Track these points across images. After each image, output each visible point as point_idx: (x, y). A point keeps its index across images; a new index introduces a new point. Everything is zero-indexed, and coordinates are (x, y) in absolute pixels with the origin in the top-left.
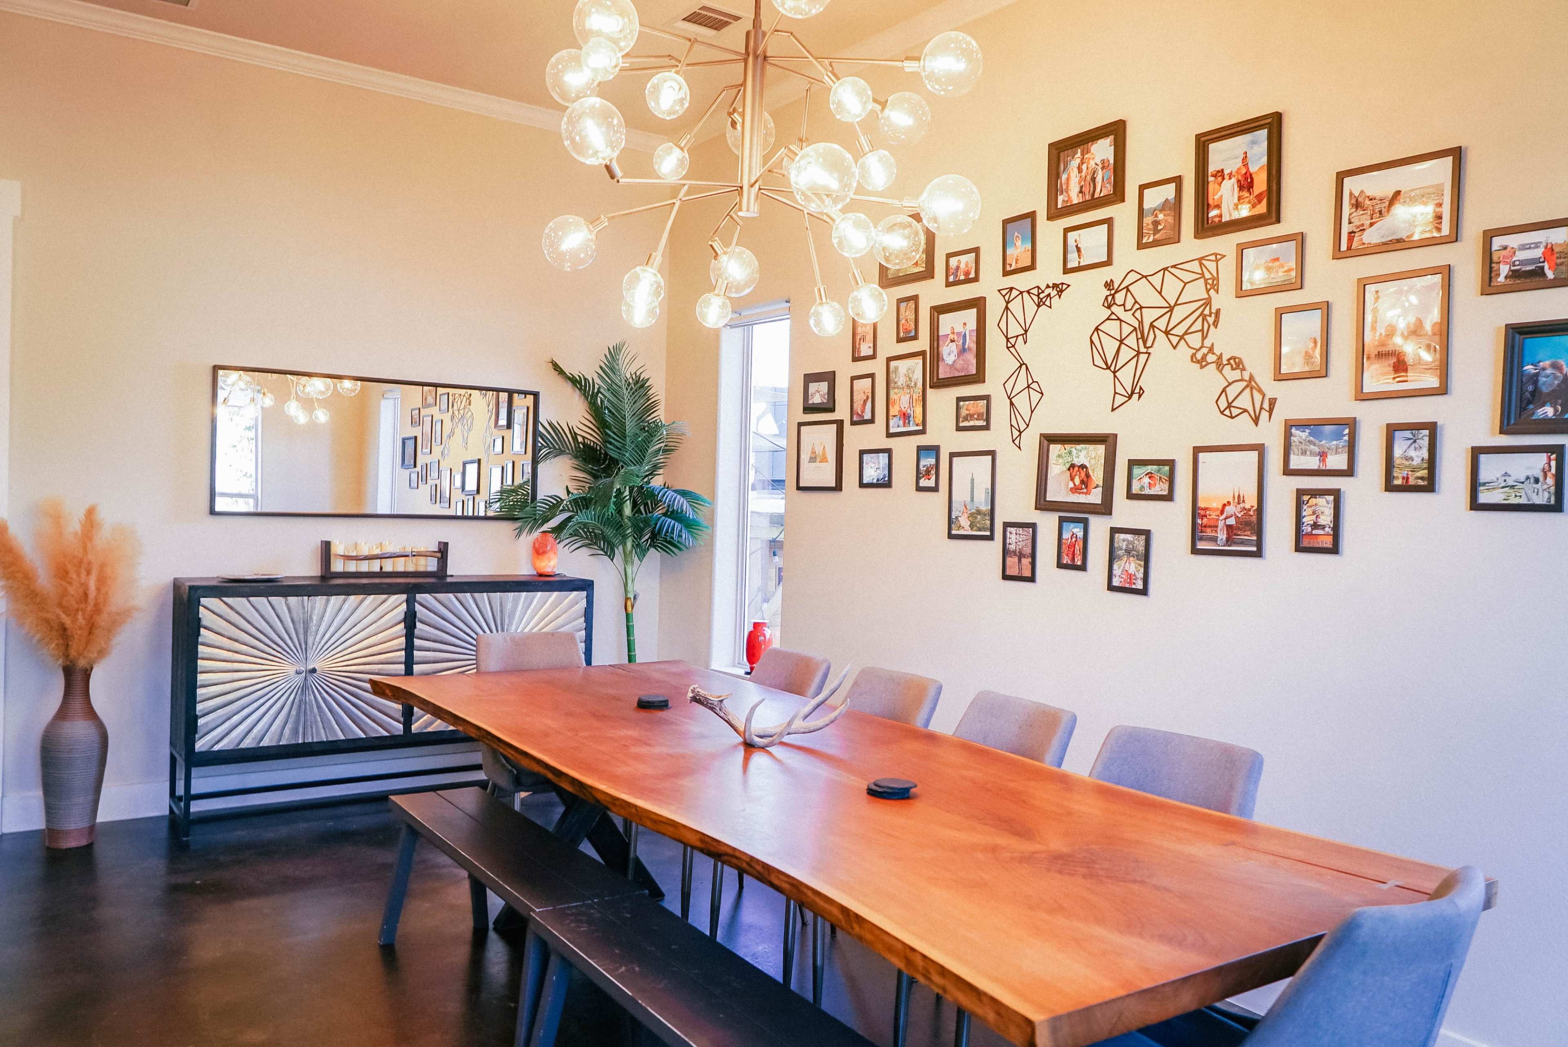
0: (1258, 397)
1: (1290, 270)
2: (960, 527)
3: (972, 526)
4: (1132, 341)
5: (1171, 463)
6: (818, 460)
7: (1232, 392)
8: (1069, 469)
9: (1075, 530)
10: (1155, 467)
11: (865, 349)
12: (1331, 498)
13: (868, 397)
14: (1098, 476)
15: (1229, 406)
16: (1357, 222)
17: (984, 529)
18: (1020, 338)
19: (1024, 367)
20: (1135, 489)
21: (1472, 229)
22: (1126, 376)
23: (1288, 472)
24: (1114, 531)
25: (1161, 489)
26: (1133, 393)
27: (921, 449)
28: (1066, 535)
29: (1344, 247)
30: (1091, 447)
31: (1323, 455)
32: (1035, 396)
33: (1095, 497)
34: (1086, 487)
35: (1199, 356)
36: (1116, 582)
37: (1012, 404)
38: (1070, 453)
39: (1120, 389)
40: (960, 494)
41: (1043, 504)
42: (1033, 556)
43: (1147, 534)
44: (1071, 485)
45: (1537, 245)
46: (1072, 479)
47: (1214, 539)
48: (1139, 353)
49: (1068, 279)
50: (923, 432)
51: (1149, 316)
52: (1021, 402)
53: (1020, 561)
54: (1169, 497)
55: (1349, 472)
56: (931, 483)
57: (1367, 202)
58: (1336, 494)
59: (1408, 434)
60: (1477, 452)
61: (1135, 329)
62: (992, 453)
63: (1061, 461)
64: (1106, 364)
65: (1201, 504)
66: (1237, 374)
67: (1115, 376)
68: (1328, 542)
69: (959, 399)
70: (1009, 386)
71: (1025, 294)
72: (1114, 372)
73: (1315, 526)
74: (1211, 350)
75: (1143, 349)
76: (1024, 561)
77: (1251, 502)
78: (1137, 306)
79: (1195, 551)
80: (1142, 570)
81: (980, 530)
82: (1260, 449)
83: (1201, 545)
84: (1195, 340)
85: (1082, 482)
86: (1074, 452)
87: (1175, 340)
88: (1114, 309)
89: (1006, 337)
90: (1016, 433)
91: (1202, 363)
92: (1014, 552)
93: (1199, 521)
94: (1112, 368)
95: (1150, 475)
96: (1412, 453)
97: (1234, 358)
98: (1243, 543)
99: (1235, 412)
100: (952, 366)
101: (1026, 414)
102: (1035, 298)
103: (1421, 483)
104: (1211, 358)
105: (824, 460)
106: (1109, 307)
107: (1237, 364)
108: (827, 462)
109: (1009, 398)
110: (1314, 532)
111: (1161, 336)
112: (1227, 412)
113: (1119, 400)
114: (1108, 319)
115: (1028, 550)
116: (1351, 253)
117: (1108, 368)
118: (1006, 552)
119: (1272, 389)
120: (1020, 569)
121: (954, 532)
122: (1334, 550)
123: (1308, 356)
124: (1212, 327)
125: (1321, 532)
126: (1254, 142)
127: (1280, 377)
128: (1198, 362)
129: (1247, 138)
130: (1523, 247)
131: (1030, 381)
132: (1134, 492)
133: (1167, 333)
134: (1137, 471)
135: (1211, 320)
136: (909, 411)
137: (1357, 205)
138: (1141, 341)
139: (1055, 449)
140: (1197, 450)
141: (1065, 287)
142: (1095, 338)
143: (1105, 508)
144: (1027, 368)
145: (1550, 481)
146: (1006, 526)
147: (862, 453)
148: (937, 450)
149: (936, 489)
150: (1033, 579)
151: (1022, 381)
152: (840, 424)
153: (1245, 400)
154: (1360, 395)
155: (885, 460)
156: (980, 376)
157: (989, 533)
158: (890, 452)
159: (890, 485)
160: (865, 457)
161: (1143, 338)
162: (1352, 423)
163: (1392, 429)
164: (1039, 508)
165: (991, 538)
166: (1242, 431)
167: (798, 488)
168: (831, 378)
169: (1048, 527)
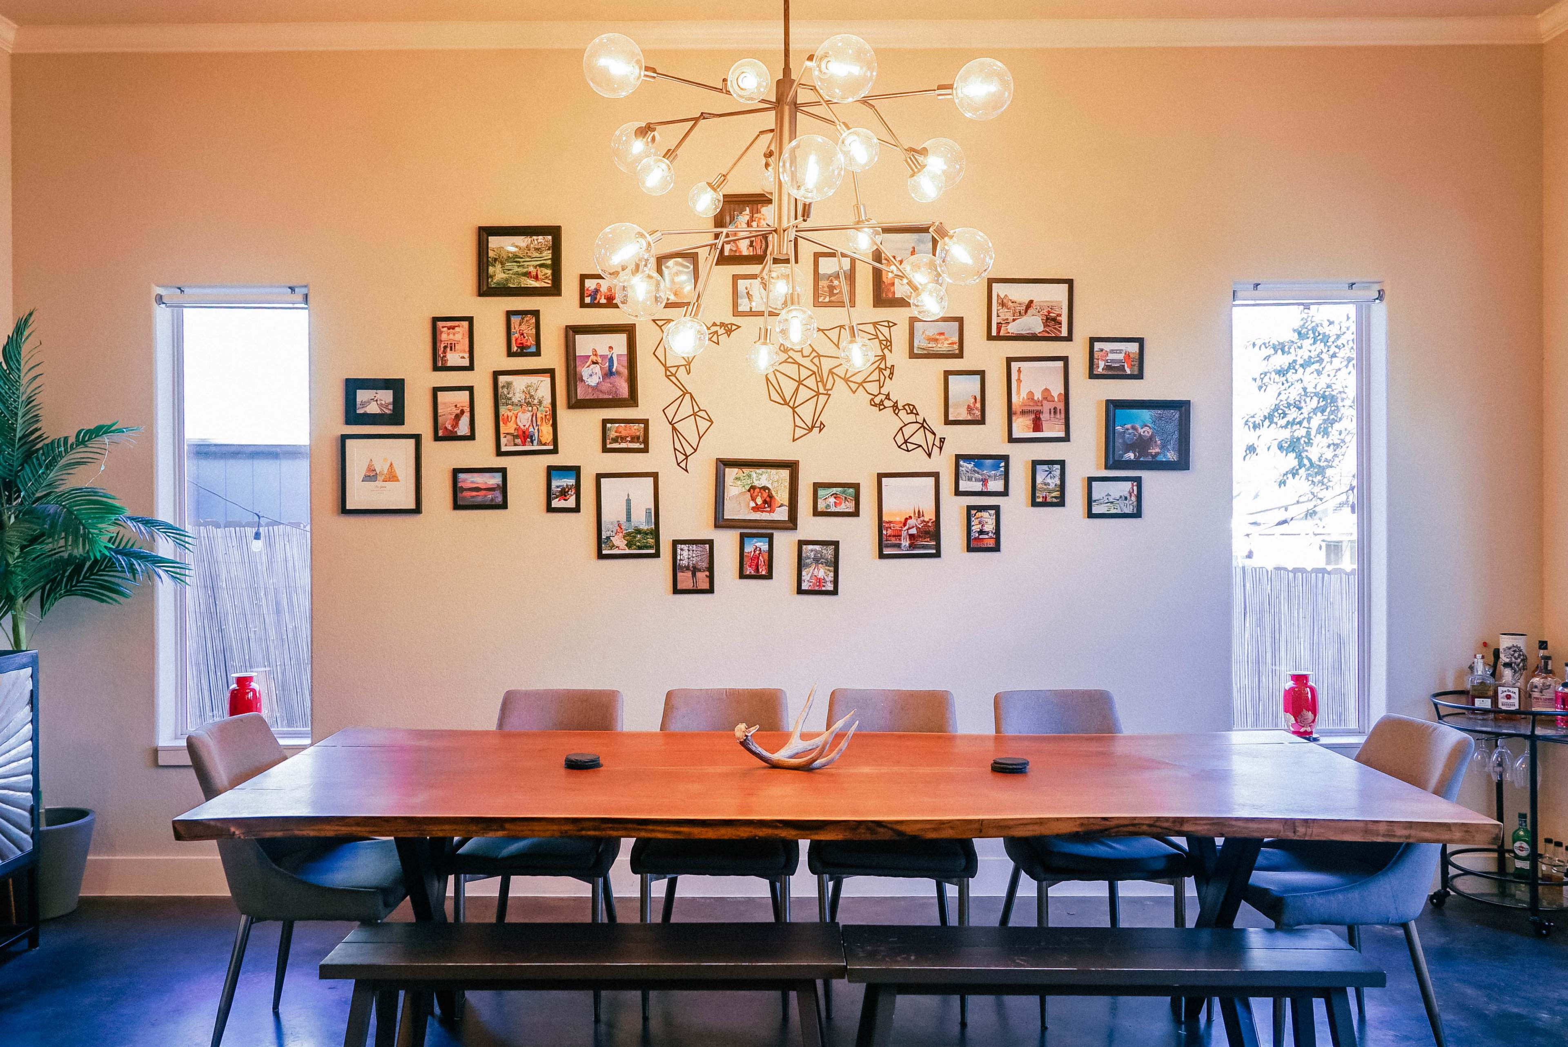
0: (930, 437)
1: (952, 343)
2: (613, 547)
3: (629, 545)
4: (811, 382)
5: (856, 487)
6: (380, 478)
7: (908, 431)
8: (749, 491)
9: (758, 544)
11: (454, 358)
12: (993, 512)
13: (462, 412)
14: (782, 496)
15: (906, 442)
16: (1003, 316)
17: (647, 547)
18: (682, 369)
19: (688, 396)
20: (821, 506)
21: (1081, 334)
22: (806, 412)
23: (958, 493)
24: (801, 543)
25: (849, 507)
26: (813, 427)
27: (551, 471)
28: (749, 549)
29: (994, 333)
30: (773, 471)
31: (985, 481)
32: (703, 425)
33: (781, 514)
34: (770, 506)
35: (877, 400)
36: (805, 586)
38: (749, 476)
39: (799, 422)
40: (613, 513)
41: (721, 522)
42: (711, 569)
43: (836, 544)
44: (753, 504)
45: (1120, 351)
46: (754, 499)
47: (899, 546)
48: (818, 394)
49: (738, 321)
50: (555, 451)
51: (827, 364)
52: (687, 428)
53: (694, 575)
54: (856, 513)
55: (1005, 493)
56: (571, 503)
57: (1010, 303)
58: (997, 508)
59: (1045, 467)
60: (1091, 480)
61: (814, 373)
62: (655, 476)
63: (739, 483)
64: (784, 400)
65: (885, 518)
66: (912, 418)
67: (794, 412)
68: (991, 544)
69: (605, 422)
70: (670, 412)
72: (793, 408)
73: (981, 532)
74: (888, 397)
75: (822, 390)
76: (698, 574)
77: (930, 515)
78: (814, 354)
79: (882, 556)
80: (832, 574)
81: (640, 548)
82: (936, 475)
83: (886, 551)
84: (873, 388)
85: (765, 502)
86: (754, 475)
87: (854, 386)
88: (791, 353)
89: (665, 366)
90: (681, 457)
91: (880, 406)
92: (687, 568)
93: (884, 532)
94: (791, 404)
95: (835, 496)
96: (1048, 480)
97: (909, 405)
98: (924, 547)
99: (910, 447)
100: (596, 388)
101: (694, 440)
103: (1055, 500)
104: (887, 403)
105: (392, 477)
106: (786, 351)
107: (912, 410)
108: (398, 480)
109: (670, 423)
110: (981, 537)
111: (840, 381)
112: (904, 446)
113: (799, 432)
114: (785, 362)
115: (705, 565)
116: (999, 338)
117: (788, 404)
118: (676, 568)
119: (943, 430)
120: (695, 583)
121: (604, 552)
122: (997, 548)
123: (970, 409)
124: (887, 379)
125: (986, 537)
126: (920, 241)
127: (947, 422)
128: (875, 405)
129: (915, 236)
130: (1112, 351)
131: (696, 409)
132: (819, 509)
133: (846, 380)
134: (821, 492)
135: (887, 373)
136: (531, 429)
137: (1003, 304)
138: (820, 384)
139: (731, 473)
140: (880, 476)
141: (734, 327)
142: (771, 376)
143: (792, 523)
144: (692, 397)
145: (1134, 499)
146: (675, 543)
147: (456, 472)
148: (576, 471)
149: (577, 509)
150: (711, 590)
151: (686, 408)
152: (417, 438)
153: (919, 438)
154: (1011, 440)
155: (495, 480)
156: (632, 400)
157: (653, 551)
158: (503, 471)
159: (504, 506)
160: (461, 476)
161: (822, 381)
162: (1006, 458)
163: (1035, 463)
164: (717, 526)
165: (657, 555)
166: (917, 461)
167: (345, 511)
168: (396, 386)
169: (726, 542)
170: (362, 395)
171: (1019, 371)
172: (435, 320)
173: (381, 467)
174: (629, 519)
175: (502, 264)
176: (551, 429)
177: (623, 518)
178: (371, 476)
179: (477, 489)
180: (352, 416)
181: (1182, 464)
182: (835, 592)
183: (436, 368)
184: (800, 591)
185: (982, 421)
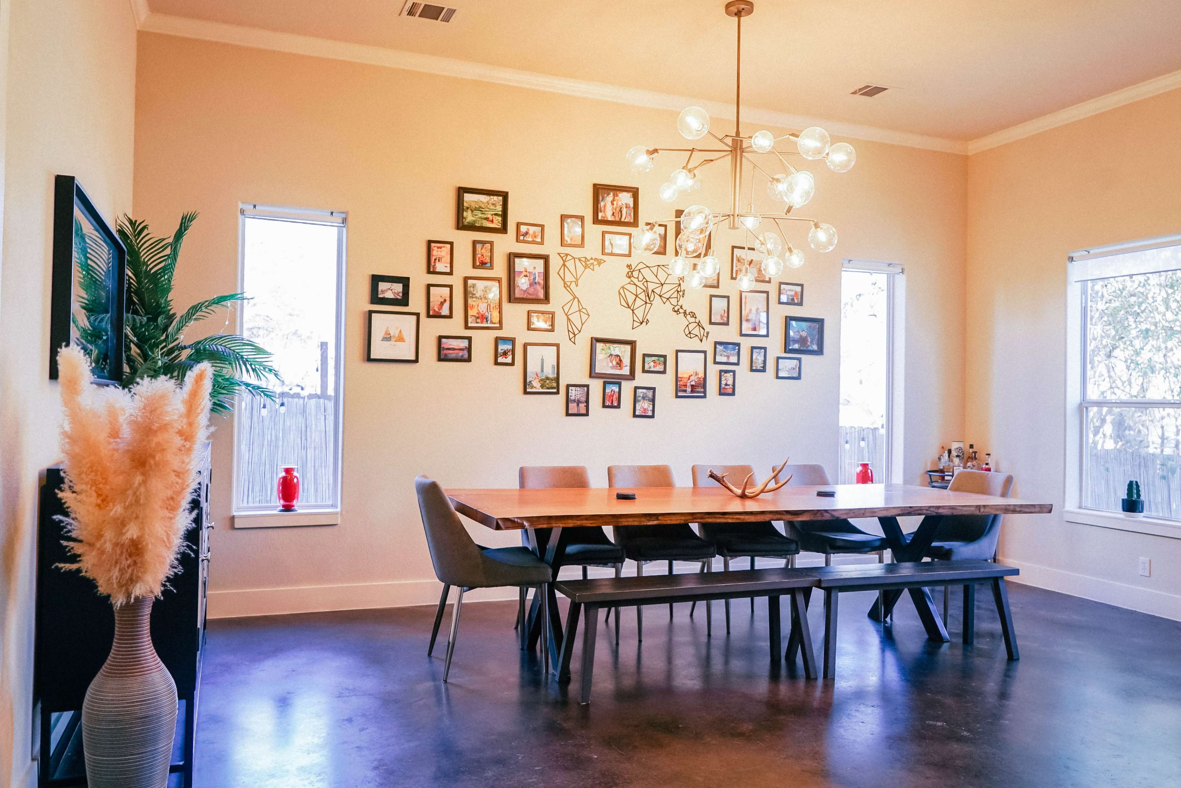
0: (702, 331)
1: (714, 280)
2: (532, 387)
3: (542, 386)
4: (642, 296)
5: (665, 357)
6: (393, 339)
7: (691, 327)
8: (609, 357)
9: (613, 388)
10: (656, 358)
11: (440, 267)
12: (732, 374)
13: (445, 301)
14: (626, 361)
15: (690, 333)
16: (738, 267)
17: (552, 388)
18: (573, 283)
19: (576, 299)
20: (647, 368)
21: (775, 280)
22: (640, 313)
23: (715, 363)
24: (636, 388)
25: (660, 368)
26: (643, 322)
27: (497, 340)
28: (608, 391)
29: (734, 276)
30: (622, 346)
31: (728, 357)
32: (585, 317)
33: (626, 371)
34: (620, 366)
35: (676, 309)
36: (637, 413)
37: (569, 319)
38: (609, 348)
39: (636, 319)
40: (533, 367)
41: (593, 374)
42: (587, 401)
43: (654, 389)
44: (611, 365)
45: (792, 291)
46: (612, 362)
47: (685, 391)
48: (646, 303)
49: (604, 257)
50: (500, 328)
51: (651, 286)
52: (575, 318)
53: (578, 405)
54: (664, 372)
56: (509, 360)
57: (742, 261)
58: (734, 372)
60: (778, 358)
61: (644, 291)
62: (557, 346)
63: (603, 352)
64: (628, 305)
65: (679, 375)
66: (693, 320)
67: (633, 312)
68: (730, 391)
70: (566, 309)
71: (577, 260)
72: (633, 310)
73: (726, 385)
74: (681, 307)
75: (648, 301)
76: (580, 405)
77: (701, 375)
78: (644, 280)
80: (651, 406)
81: (548, 388)
82: (705, 352)
83: (680, 394)
84: (674, 301)
85: (617, 363)
86: (612, 348)
87: (665, 300)
88: (632, 278)
89: (564, 280)
90: (572, 335)
91: (677, 312)
92: (574, 401)
93: (679, 383)
94: (632, 308)
95: (654, 361)
97: (692, 312)
98: (698, 392)
99: (692, 336)
100: (525, 291)
101: (579, 326)
102: (584, 264)
104: (681, 311)
105: (401, 339)
106: (630, 277)
107: (693, 315)
108: (404, 341)
109: (566, 315)
110: (726, 387)
111: (657, 297)
112: (689, 335)
113: (636, 324)
114: (629, 283)
115: (584, 399)
116: (736, 279)
117: (630, 308)
118: (568, 401)
119: (708, 328)
120: (578, 410)
121: (528, 390)
122: (733, 394)
123: (722, 317)
124: (681, 297)
125: (728, 387)
127: (711, 323)
128: (675, 311)
131: (581, 308)
132: (646, 369)
133: (661, 296)
134: (647, 359)
135: (681, 293)
136: (487, 314)
137: (739, 260)
138: (647, 297)
139: (599, 346)
140: (677, 351)
141: (602, 261)
142: (621, 291)
143: (632, 376)
144: (579, 301)
145: (797, 369)
146: (568, 386)
147: (440, 338)
148: (512, 341)
149: (512, 364)
150: (587, 414)
151: (575, 307)
152: (418, 315)
153: (696, 331)
155: (464, 343)
156: (546, 299)
157: (555, 390)
158: (469, 339)
159: (469, 360)
160: (443, 340)
161: (648, 296)
162: (738, 345)
163: (753, 348)
164: (591, 376)
165: (558, 393)
166: (695, 344)
167: (369, 359)
168: (405, 282)
169: (596, 386)
170: (382, 286)
171: (746, 298)
172: (430, 242)
173: (394, 332)
174: (542, 371)
175: (472, 211)
176: (498, 314)
177: (539, 371)
178: (387, 338)
179: (454, 349)
180: (375, 298)
181: (820, 351)
182: (652, 417)
183: (429, 272)
184: (635, 416)
185: (727, 324)
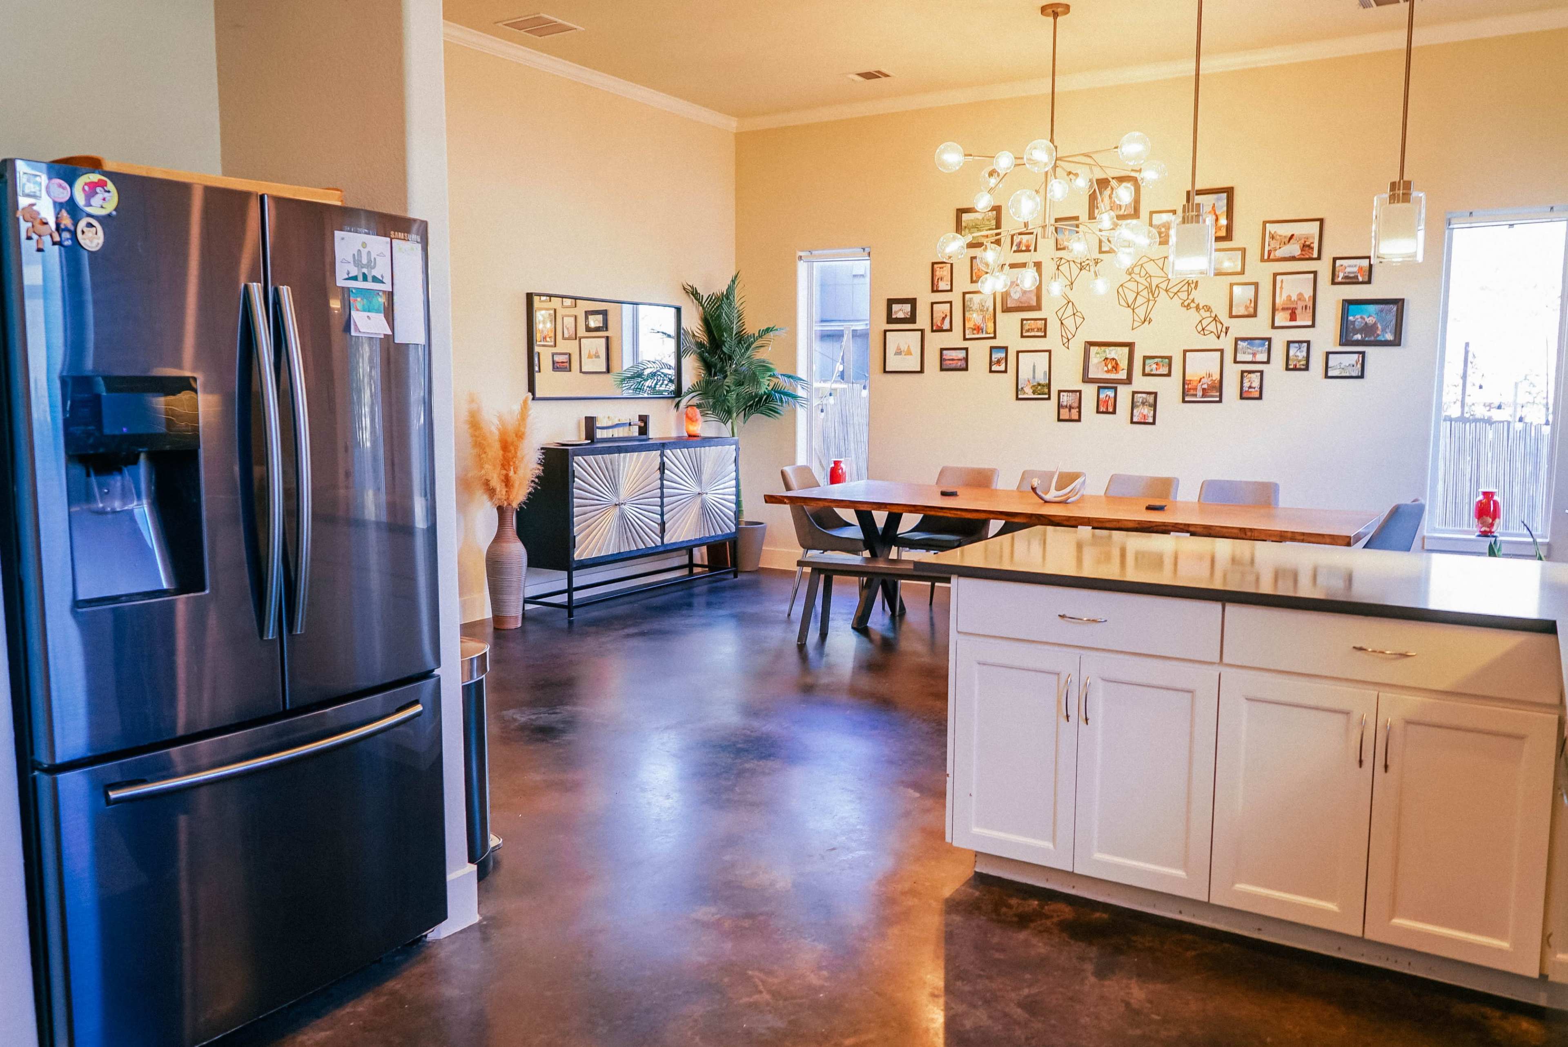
0: (1219, 326)
1: (1238, 265)
2: (1025, 393)
3: (1034, 393)
4: (1145, 293)
5: (1170, 358)
6: (903, 354)
7: (1205, 323)
9: (1108, 393)
10: (1160, 359)
11: (943, 285)
13: (946, 316)
14: (1124, 364)
15: (1203, 329)
16: (1272, 246)
17: (1043, 394)
18: (1068, 287)
19: (1070, 303)
20: (1147, 370)
21: (1327, 256)
22: (1141, 312)
23: (1236, 362)
24: (1134, 393)
25: (1165, 370)
26: (1145, 321)
27: (992, 349)
28: (1102, 396)
29: (1266, 257)
30: (1119, 349)
31: (1254, 354)
32: (1079, 320)
33: (1123, 375)
34: (1116, 370)
35: (1186, 304)
36: (1135, 419)
37: (1062, 323)
38: (1105, 351)
39: (1136, 318)
40: (1025, 374)
41: (1086, 380)
42: (1080, 407)
43: (1156, 394)
44: (1106, 369)
45: (1355, 266)
46: (1106, 365)
47: (1195, 395)
48: (1149, 300)
49: (1102, 256)
50: (995, 337)
51: (1155, 281)
52: (1069, 323)
53: (1070, 411)
54: (1169, 375)
55: (1268, 362)
56: (1002, 368)
57: (1278, 237)
58: (1262, 372)
59: (1297, 345)
60: (1328, 354)
61: (1147, 287)
62: (1050, 351)
63: (1098, 355)
64: (1128, 304)
65: (1187, 378)
66: (1208, 314)
67: (1134, 312)
68: (1257, 395)
69: (1022, 320)
70: (1060, 314)
71: (1071, 263)
72: (1133, 310)
73: (1250, 387)
74: (1193, 301)
75: (1151, 298)
76: (1073, 411)
77: (1216, 376)
78: (1147, 275)
79: (1184, 401)
80: (1152, 412)
81: (1039, 394)
82: (1222, 351)
83: (1187, 399)
84: (1184, 295)
85: (1113, 367)
86: (1107, 351)
87: (1172, 295)
88: (1133, 275)
90: (1065, 340)
91: (1188, 307)
93: (1186, 386)
94: (1132, 307)
95: (1157, 364)
96: (1298, 354)
97: (1206, 306)
99: (1206, 332)
100: (1018, 300)
101: (1073, 330)
102: (1079, 266)
103: (1303, 367)
104: (1192, 305)
105: (909, 353)
106: (1130, 274)
107: (1208, 309)
108: (912, 355)
109: (1060, 320)
110: (1250, 390)
111: (1163, 293)
112: (1202, 332)
113: (1136, 324)
114: (1129, 281)
115: (1076, 405)
116: (1269, 260)
117: (1129, 306)
118: (1060, 406)
119: (1227, 321)
120: (1070, 415)
121: (1020, 397)
123: (1247, 307)
124: (1193, 290)
125: (1253, 390)
126: (1218, 199)
127: (1231, 316)
128: (1185, 306)
129: (1215, 196)
130: (1350, 266)
131: (1075, 311)
132: (1146, 372)
133: (1167, 291)
134: (1148, 361)
135: (1193, 286)
136: (982, 325)
137: (1273, 238)
138: (1150, 294)
139: (1094, 350)
140: (1185, 352)
141: (1099, 261)
142: (1120, 290)
143: (1129, 381)
144: (1073, 304)
145: (1359, 366)
146: (1060, 392)
147: (942, 350)
148: (1006, 349)
149: (1005, 371)
150: (1079, 420)
151: (1069, 311)
152: (922, 331)
153: (1212, 327)
154: (1273, 327)
155: (962, 354)
156: (1038, 308)
157: (1047, 396)
158: (966, 349)
159: (966, 369)
160: (945, 352)
161: (1152, 291)
162: (1269, 340)
163: (1289, 343)
164: (1084, 381)
165: (1049, 398)
166: (1211, 342)
167: (885, 372)
168: (913, 302)
169: (1089, 392)
170: (895, 307)
171: (1282, 281)
172: (933, 264)
173: (904, 348)
174: (1034, 378)
175: (969, 230)
176: (993, 325)
177: (1031, 377)
178: (898, 353)
179: (953, 360)
180: (890, 320)
181: (1396, 342)
182: (1154, 423)
183: (933, 291)
184: (1132, 422)
185: (1254, 315)
